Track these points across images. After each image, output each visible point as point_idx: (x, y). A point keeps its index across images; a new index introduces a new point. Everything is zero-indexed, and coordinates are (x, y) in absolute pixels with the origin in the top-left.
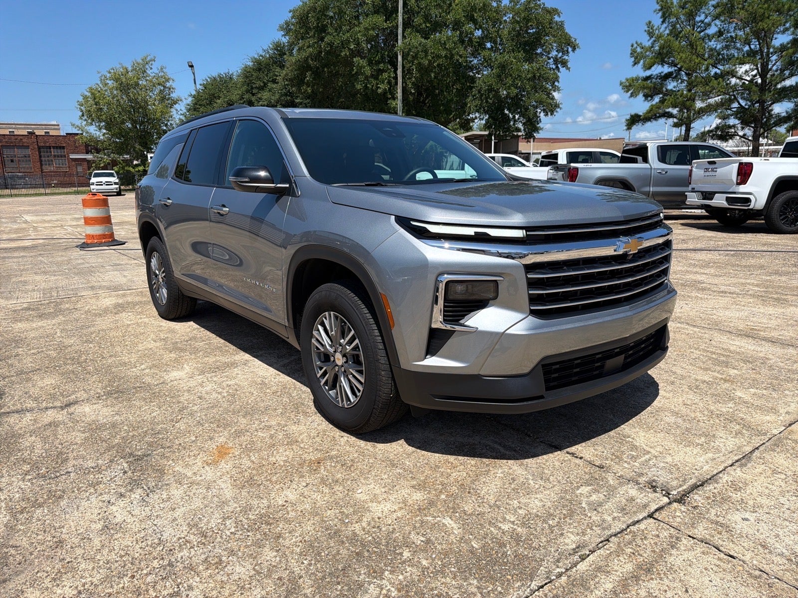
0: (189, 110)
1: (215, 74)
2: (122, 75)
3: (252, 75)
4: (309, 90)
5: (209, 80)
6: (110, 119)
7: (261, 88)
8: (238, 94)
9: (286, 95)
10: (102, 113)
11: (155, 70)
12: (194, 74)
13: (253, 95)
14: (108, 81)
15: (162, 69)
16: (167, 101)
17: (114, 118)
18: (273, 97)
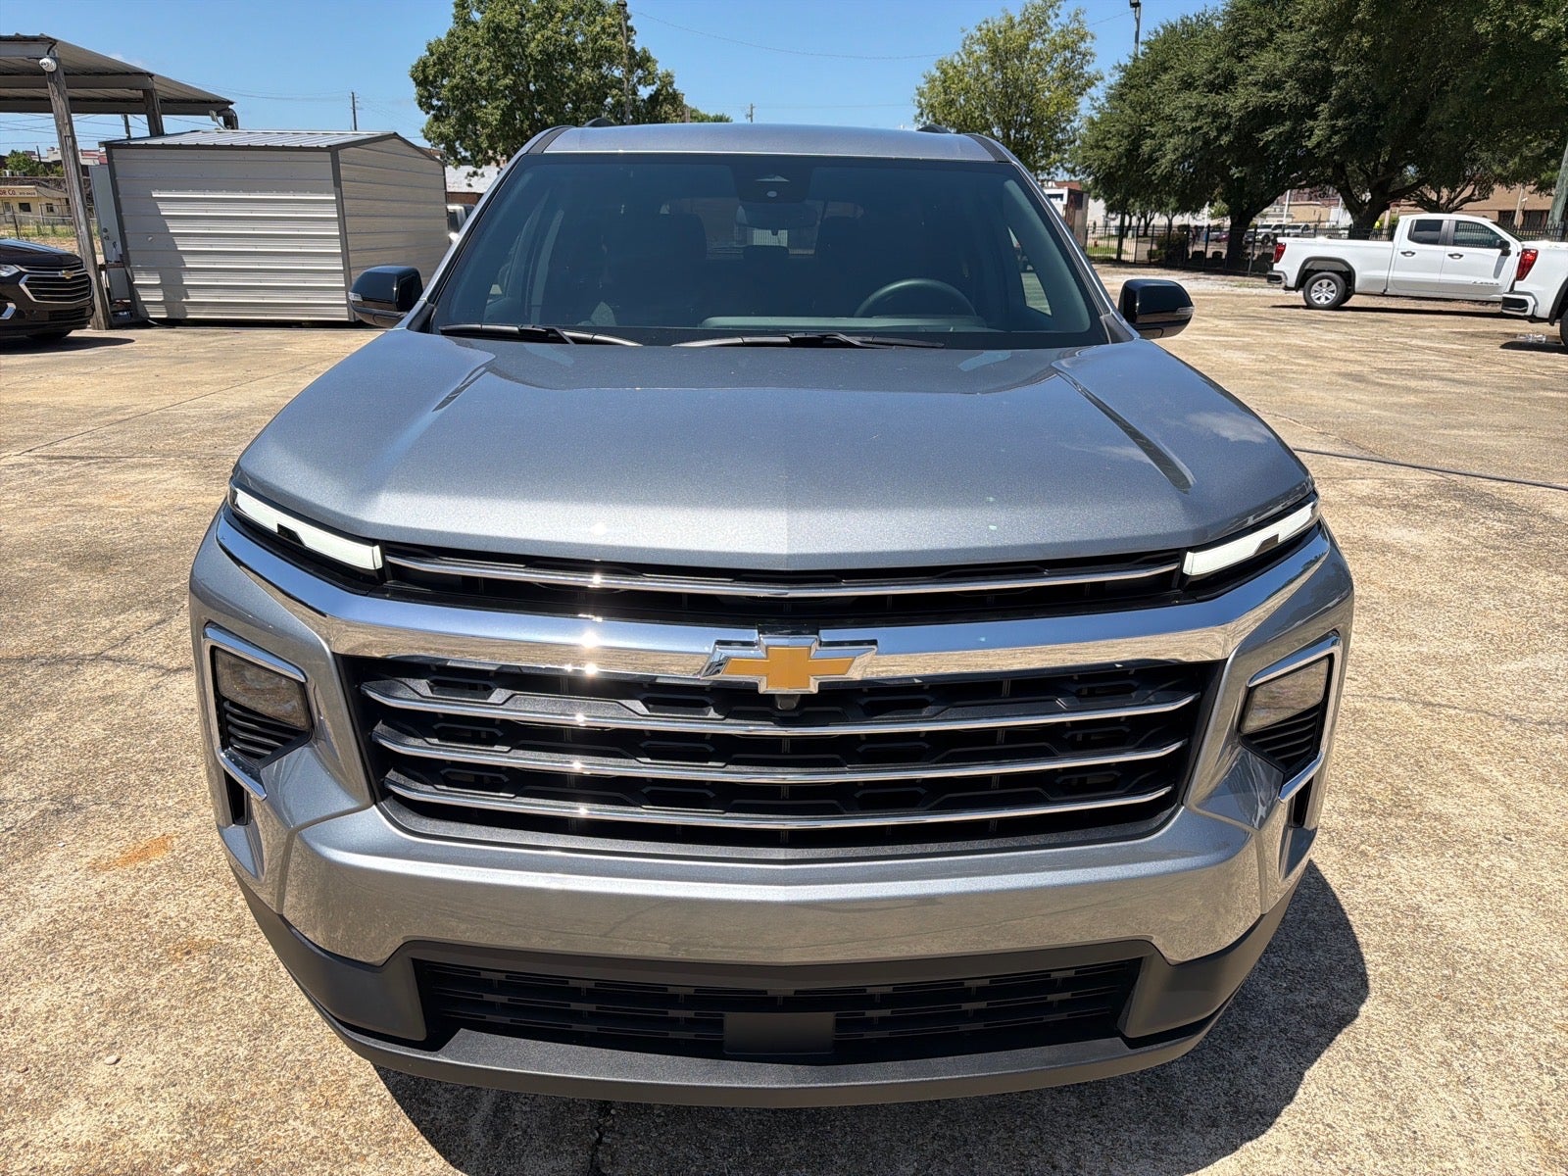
0: (1110, 98)
1: (1175, 19)
2: (1000, 32)
3: (1247, 15)
4: (1366, 42)
5: (1162, 32)
6: (965, 120)
7: (1260, 45)
8: (1206, 60)
9: (1314, 56)
10: (952, 110)
11: (1064, 19)
12: (1138, 21)
13: (1240, 59)
14: (976, 47)
15: (1077, 14)
16: (1075, 82)
17: (972, 118)
18: (1280, 64)
